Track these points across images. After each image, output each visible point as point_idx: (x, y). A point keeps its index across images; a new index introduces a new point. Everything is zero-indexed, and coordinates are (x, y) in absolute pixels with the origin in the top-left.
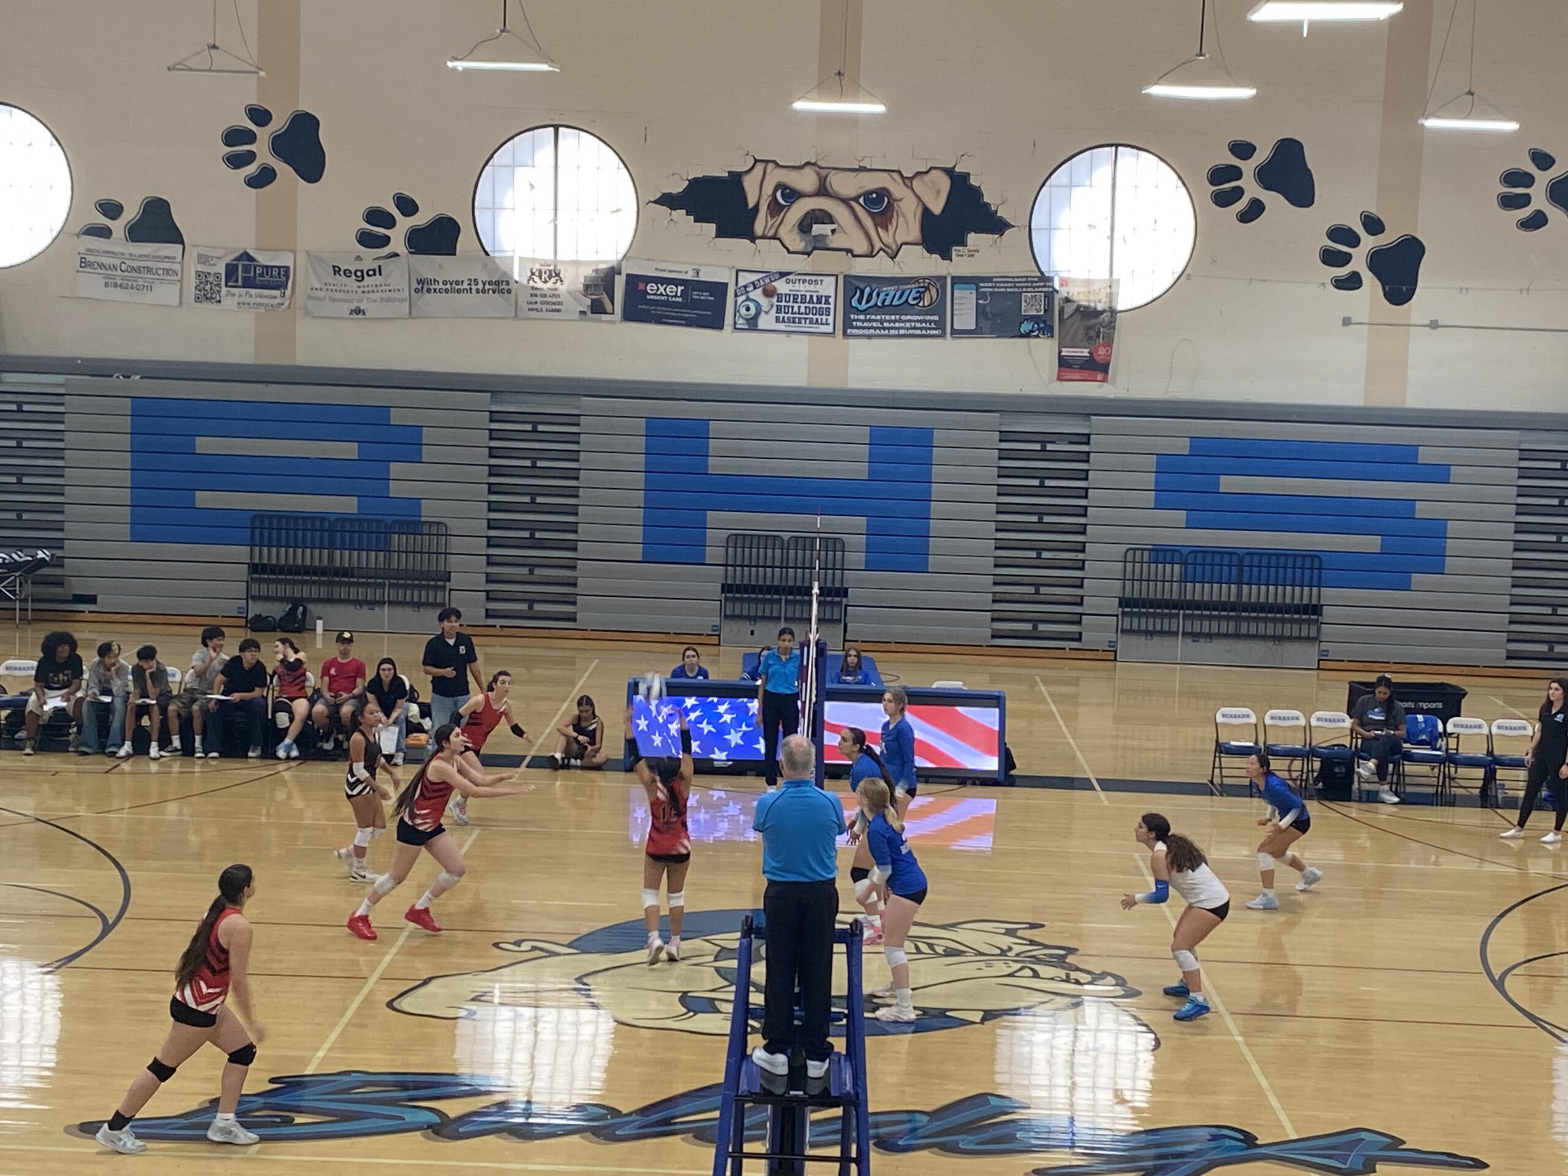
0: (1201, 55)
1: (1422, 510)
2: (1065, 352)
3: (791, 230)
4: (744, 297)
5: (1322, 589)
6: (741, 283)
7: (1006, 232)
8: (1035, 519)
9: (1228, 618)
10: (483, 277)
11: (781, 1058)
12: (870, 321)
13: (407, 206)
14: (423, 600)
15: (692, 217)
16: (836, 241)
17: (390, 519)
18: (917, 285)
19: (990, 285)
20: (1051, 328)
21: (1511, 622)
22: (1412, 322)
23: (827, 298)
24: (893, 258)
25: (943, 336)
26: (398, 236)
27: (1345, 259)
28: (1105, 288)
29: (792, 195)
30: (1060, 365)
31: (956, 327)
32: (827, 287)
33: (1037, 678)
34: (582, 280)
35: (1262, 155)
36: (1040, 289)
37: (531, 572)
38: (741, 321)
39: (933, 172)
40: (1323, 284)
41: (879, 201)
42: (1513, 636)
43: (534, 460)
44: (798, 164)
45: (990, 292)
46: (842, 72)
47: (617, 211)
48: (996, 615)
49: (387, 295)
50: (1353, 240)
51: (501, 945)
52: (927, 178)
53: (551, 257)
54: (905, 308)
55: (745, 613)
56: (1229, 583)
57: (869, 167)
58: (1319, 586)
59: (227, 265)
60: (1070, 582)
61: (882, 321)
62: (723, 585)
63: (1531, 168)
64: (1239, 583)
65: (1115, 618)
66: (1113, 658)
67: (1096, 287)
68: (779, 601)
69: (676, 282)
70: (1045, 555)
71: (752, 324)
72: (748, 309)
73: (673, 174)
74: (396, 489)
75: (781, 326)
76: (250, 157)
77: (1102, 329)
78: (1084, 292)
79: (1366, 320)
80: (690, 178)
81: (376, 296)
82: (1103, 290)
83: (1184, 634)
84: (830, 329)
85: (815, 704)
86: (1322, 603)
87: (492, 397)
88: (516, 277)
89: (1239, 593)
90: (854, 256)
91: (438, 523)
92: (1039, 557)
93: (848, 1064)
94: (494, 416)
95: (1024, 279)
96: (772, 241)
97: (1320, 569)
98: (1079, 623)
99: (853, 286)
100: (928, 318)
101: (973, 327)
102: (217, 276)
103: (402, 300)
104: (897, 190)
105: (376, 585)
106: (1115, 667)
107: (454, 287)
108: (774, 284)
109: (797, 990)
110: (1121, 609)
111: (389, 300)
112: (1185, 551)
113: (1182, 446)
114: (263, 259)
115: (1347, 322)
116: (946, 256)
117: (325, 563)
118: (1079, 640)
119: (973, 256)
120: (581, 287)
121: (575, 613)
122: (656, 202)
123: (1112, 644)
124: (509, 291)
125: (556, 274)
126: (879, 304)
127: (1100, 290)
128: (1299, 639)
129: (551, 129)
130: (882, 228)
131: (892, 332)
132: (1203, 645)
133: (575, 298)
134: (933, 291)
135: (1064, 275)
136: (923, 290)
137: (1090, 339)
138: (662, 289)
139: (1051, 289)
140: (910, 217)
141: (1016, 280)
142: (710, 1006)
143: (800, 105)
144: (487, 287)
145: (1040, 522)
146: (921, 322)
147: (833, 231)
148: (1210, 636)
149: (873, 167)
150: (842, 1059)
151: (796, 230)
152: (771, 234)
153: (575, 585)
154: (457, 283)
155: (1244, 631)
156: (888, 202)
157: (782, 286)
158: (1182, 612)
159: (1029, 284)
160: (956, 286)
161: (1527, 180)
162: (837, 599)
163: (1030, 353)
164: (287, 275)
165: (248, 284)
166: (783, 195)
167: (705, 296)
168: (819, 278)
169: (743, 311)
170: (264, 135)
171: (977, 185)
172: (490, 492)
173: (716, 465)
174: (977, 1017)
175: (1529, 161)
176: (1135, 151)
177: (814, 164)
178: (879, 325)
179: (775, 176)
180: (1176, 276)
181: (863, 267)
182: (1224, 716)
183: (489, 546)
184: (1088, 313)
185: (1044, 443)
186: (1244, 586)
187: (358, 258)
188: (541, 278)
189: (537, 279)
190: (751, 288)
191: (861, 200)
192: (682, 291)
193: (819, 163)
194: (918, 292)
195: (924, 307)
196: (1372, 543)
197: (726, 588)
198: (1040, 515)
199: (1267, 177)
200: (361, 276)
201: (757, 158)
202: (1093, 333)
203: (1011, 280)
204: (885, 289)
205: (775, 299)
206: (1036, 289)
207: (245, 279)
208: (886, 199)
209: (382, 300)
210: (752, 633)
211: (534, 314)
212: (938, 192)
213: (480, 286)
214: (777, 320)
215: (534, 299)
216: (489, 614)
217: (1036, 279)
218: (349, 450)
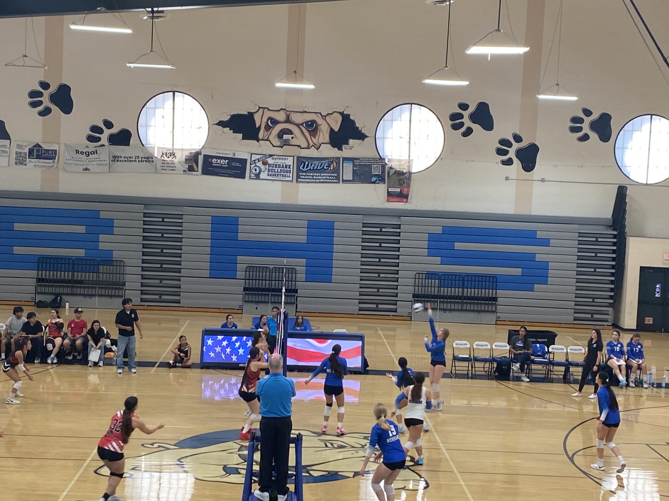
0: (446, 67)
1: (538, 258)
2: (390, 190)
3: (275, 137)
4: (254, 165)
5: (497, 290)
6: (253, 159)
7: (366, 139)
8: (377, 260)
9: (458, 303)
10: (141, 155)
11: (267, 494)
12: (308, 176)
13: (109, 125)
14: (113, 294)
15: (232, 131)
16: (293, 142)
17: (100, 259)
18: (328, 161)
19: (359, 161)
20: (385, 180)
21: (575, 305)
22: (534, 179)
23: (290, 166)
24: (318, 149)
25: (338, 182)
26: (104, 138)
27: (506, 153)
28: (407, 163)
29: (275, 122)
30: (388, 196)
31: (344, 179)
32: (289, 161)
33: (378, 328)
34: (184, 157)
35: (472, 109)
36: (380, 163)
37: (161, 282)
38: (253, 175)
39: (335, 113)
40: (497, 163)
41: (312, 125)
42: (576, 311)
43: (163, 234)
44: (278, 109)
45: (358, 164)
46: (296, 71)
47: (200, 128)
48: (361, 301)
49: (99, 162)
50: (510, 145)
51: (145, 445)
52: (332, 116)
53: (171, 147)
54: (322, 170)
55: (253, 300)
56: (458, 288)
57: (307, 111)
58: (496, 289)
59: (29, 149)
60: (393, 287)
61: (313, 176)
62: (244, 288)
63: (583, 116)
64: (463, 288)
65: (411, 302)
66: (410, 319)
67: (403, 163)
68: (269, 294)
69: (225, 158)
70: (381, 275)
71: (257, 177)
72: (256, 170)
73: (224, 113)
74: (102, 246)
75: (270, 178)
76: (40, 103)
77: (405, 181)
78: (398, 165)
79: (515, 178)
80: (231, 114)
81: (93, 163)
82: (406, 164)
83: (440, 309)
84: (291, 179)
85: (283, 339)
86: (497, 296)
87: (144, 207)
88: (156, 156)
89: (463, 292)
90: (301, 148)
91: (121, 261)
92: (379, 276)
93: (295, 497)
94: (145, 215)
95: (373, 159)
96: (267, 142)
97: (496, 282)
98: (396, 304)
99: (301, 161)
100: (332, 175)
101: (352, 179)
102: (25, 154)
103: (107, 165)
104: (320, 121)
105: (92, 288)
106: (411, 323)
107: (129, 159)
108: (267, 159)
109: (274, 464)
110: (413, 299)
111: (100, 165)
112: (440, 274)
113: (439, 230)
114: (45, 147)
115: (507, 179)
116: (340, 149)
117: (70, 278)
118: (396, 311)
119: (351, 149)
120: (184, 160)
121: (180, 300)
122: (216, 124)
123: (410, 313)
124: (153, 161)
125: (173, 154)
126: (312, 169)
127: (405, 164)
128: (488, 311)
129: (172, 93)
130: (313, 137)
131: (317, 180)
132: (448, 313)
133: (181, 164)
134: (335, 164)
135: (390, 157)
136: (330, 163)
137: (401, 184)
138: (219, 161)
139: (384, 163)
140: (325, 133)
141: (370, 159)
142: (236, 471)
143: (278, 85)
144: (143, 159)
145: (380, 261)
146: (329, 176)
147: (292, 138)
148: (451, 310)
149: (309, 111)
150: (293, 494)
151: (276, 137)
152: (266, 138)
153: (180, 288)
154: (130, 158)
155: (465, 308)
156: (316, 125)
157: (270, 161)
158: (439, 300)
159: (375, 161)
160: (344, 162)
161: (581, 121)
162: (293, 294)
163: (375, 190)
164: (56, 153)
165: (38, 157)
166: (270, 122)
167: (238, 164)
168: (286, 157)
169: (254, 171)
170: (47, 93)
171: (353, 119)
172: (143, 248)
173: (241, 236)
174: (351, 475)
175: (582, 113)
176: (419, 106)
177: (285, 109)
178: (312, 178)
179: (268, 114)
180: (436, 158)
181: (305, 153)
182: (456, 344)
183: (142, 271)
184: (399, 174)
185: (381, 228)
186: (465, 289)
187: (87, 147)
188: (166, 156)
189: (165, 156)
190: (257, 161)
191: (304, 125)
192: (227, 162)
193: (286, 109)
194: (328, 164)
195: (330, 170)
196: (518, 271)
197: (245, 289)
198: (380, 258)
199: (473, 118)
200: (88, 154)
201: (260, 106)
202: (402, 182)
203: (367, 159)
204: (314, 162)
205: (267, 166)
206: (378, 163)
207: (37, 155)
208: (315, 125)
209: (97, 165)
210: (257, 308)
211: (163, 171)
212: (337, 122)
213: (140, 159)
214: (268, 175)
215: (163, 165)
216: (142, 300)
217: (378, 159)
218: (81, 229)
